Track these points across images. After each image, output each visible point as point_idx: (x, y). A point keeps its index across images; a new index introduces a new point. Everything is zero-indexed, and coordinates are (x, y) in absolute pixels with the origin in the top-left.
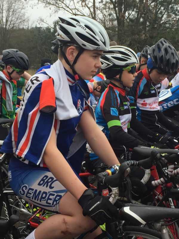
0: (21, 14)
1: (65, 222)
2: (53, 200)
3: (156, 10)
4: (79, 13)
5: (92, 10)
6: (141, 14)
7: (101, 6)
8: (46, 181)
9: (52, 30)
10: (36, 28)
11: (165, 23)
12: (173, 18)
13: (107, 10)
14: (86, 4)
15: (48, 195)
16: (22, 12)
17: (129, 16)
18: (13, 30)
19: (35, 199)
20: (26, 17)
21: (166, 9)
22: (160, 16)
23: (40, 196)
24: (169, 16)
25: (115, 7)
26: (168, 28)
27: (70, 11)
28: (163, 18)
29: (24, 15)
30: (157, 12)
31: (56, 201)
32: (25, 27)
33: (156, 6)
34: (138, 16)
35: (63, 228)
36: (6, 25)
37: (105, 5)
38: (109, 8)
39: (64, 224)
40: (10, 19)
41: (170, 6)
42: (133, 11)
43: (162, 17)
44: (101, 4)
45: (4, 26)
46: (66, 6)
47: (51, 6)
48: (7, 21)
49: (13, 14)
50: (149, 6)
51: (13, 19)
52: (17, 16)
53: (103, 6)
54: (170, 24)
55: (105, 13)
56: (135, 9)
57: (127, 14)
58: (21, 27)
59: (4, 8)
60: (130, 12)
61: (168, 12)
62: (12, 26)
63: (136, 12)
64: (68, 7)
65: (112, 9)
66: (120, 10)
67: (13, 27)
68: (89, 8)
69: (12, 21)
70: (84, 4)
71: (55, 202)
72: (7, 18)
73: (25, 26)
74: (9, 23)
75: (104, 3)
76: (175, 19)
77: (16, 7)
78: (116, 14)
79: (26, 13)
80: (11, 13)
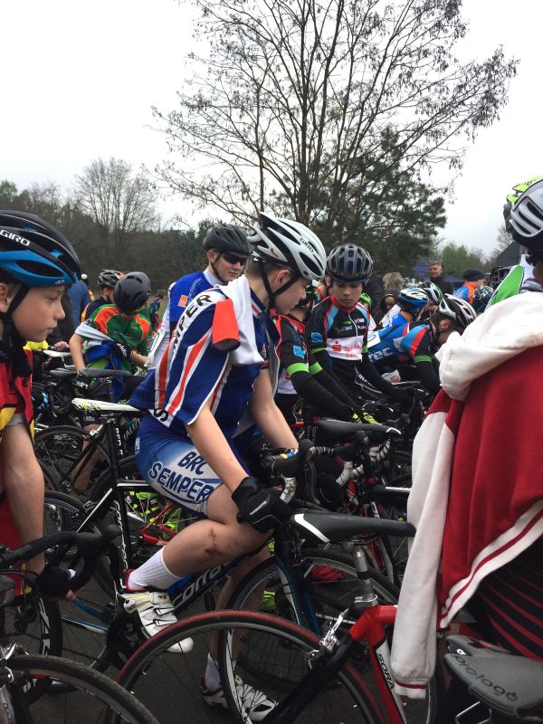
0: (148, 210)
1: (212, 535)
2: (198, 492)
3: (358, 209)
4: (237, 210)
5: (259, 206)
6: (335, 215)
7: (273, 200)
8: (191, 460)
9: (196, 236)
10: (172, 231)
11: (372, 229)
12: (384, 223)
13: (282, 206)
14: (248, 196)
15: (192, 484)
16: (150, 206)
17: (315, 217)
18: (135, 234)
19: (171, 488)
20: (156, 213)
21: (374, 208)
22: (364, 218)
23: (180, 483)
24: (377, 219)
25: (294, 203)
26: (376, 237)
27: (225, 207)
28: (368, 222)
29: (153, 210)
30: (359, 213)
31: (204, 495)
32: (155, 230)
33: (357, 203)
34: (329, 217)
35: (209, 543)
36: (124, 225)
37: (279, 199)
38: (285, 204)
39: (211, 539)
40: (130, 216)
41: (380, 204)
42: (323, 209)
43: (367, 219)
44: (272, 197)
45: (121, 228)
46: (218, 198)
47: (194, 198)
48: (125, 219)
49: (135, 209)
50: (347, 203)
51: (136, 216)
52: (142, 211)
53: (276, 200)
54: (378, 231)
55: (278, 211)
56: (325, 207)
57: (312, 214)
58: (148, 229)
59: (121, 199)
60: (318, 210)
61: (376, 214)
62: (133, 227)
63: (327, 211)
64: (221, 200)
65: (289, 205)
66: (302, 207)
67: (135, 229)
68: (254, 203)
69: (133, 219)
70: (245, 196)
71: (201, 497)
72: (125, 214)
73: (154, 228)
74: (128, 223)
75: (277, 195)
76: (386, 224)
77: (140, 198)
78: (295, 212)
79: (156, 209)
80: (132, 207)
